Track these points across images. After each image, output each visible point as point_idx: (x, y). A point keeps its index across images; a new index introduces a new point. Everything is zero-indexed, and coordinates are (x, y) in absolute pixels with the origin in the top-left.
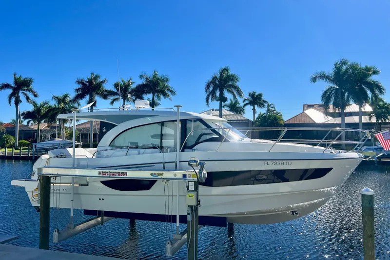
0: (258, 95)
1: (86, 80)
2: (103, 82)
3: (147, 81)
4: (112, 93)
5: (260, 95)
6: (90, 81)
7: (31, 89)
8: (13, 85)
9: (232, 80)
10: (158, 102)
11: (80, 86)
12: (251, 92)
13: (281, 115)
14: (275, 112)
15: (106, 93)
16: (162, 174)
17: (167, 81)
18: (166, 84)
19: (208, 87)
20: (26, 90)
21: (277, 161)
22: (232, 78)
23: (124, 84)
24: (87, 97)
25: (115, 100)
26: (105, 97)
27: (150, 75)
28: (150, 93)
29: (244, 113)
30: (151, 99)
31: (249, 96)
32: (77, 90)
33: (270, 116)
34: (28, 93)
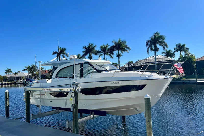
0: (182, 45)
1: (87, 47)
2: (95, 47)
3: (115, 44)
4: (99, 52)
5: (184, 45)
6: (89, 47)
7: (65, 53)
8: (58, 52)
9: (162, 38)
10: (122, 54)
11: (85, 50)
12: (178, 44)
13: (194, 56)
14: (190, 54)
15: (96, 52)
16: (63, 90)
17: (125, 43)
18: (125, 44)
19: (147, 44)
20: (63, 54)
21: (115, 82)
22: (162, 37)
23: (104, 47)
24: (88, 55)
25: (100, 55)
26: (96, 54)
27: (117, 41)
28: (117, 50)
29: (175, 56)
30: (118, 53)
31: (177, 46)
32: (84, 52)
33: (187, 57)
34: (64, 55)
